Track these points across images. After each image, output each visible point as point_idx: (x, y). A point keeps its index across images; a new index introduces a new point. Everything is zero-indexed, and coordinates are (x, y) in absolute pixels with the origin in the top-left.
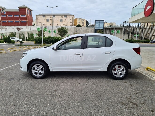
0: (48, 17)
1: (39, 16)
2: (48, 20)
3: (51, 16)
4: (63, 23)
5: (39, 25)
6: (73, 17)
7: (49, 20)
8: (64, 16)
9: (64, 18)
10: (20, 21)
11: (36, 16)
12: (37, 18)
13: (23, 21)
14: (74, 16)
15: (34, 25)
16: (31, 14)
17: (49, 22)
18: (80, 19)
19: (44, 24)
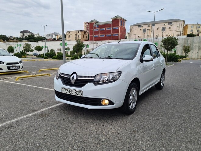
0: (145, 27)
1: (133, 27)
2: (144, 31)
3: (149, 25)
4: (165, 32)
5: (132, 38)
6: (182, 23)
7: (147, 31)
8: (167, 24)
9: (168, 26)
10: (112, 35)
11: (131, 26)
12: (131, 29)
13: (115, 34)
14: (184, 21)
15: (126, 38)
16: (124, 25)
17: (145, 33)
18: (193, 26)
19: (139, 35)
